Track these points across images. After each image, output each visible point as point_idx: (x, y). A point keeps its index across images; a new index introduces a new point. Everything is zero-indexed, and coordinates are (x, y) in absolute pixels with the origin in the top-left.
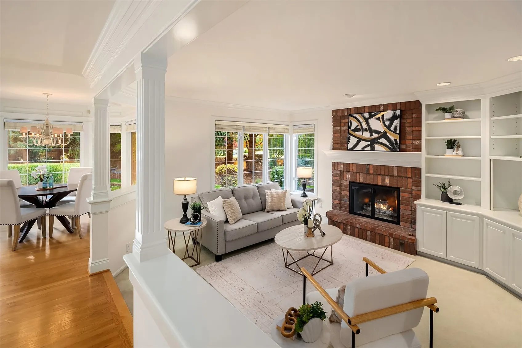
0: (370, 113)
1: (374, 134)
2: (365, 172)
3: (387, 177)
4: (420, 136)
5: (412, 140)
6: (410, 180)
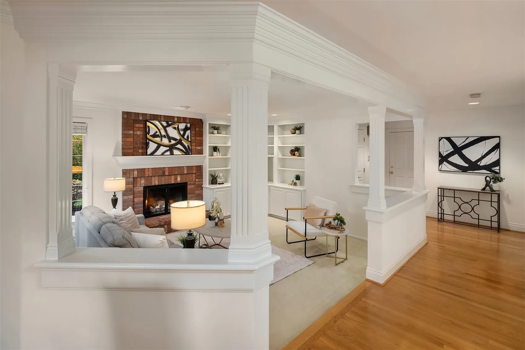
0: (167, 122)
2: (161, 175)
3: (178, 176)
4: (201, 144)
5: (196, 146)
6: (194, 175)
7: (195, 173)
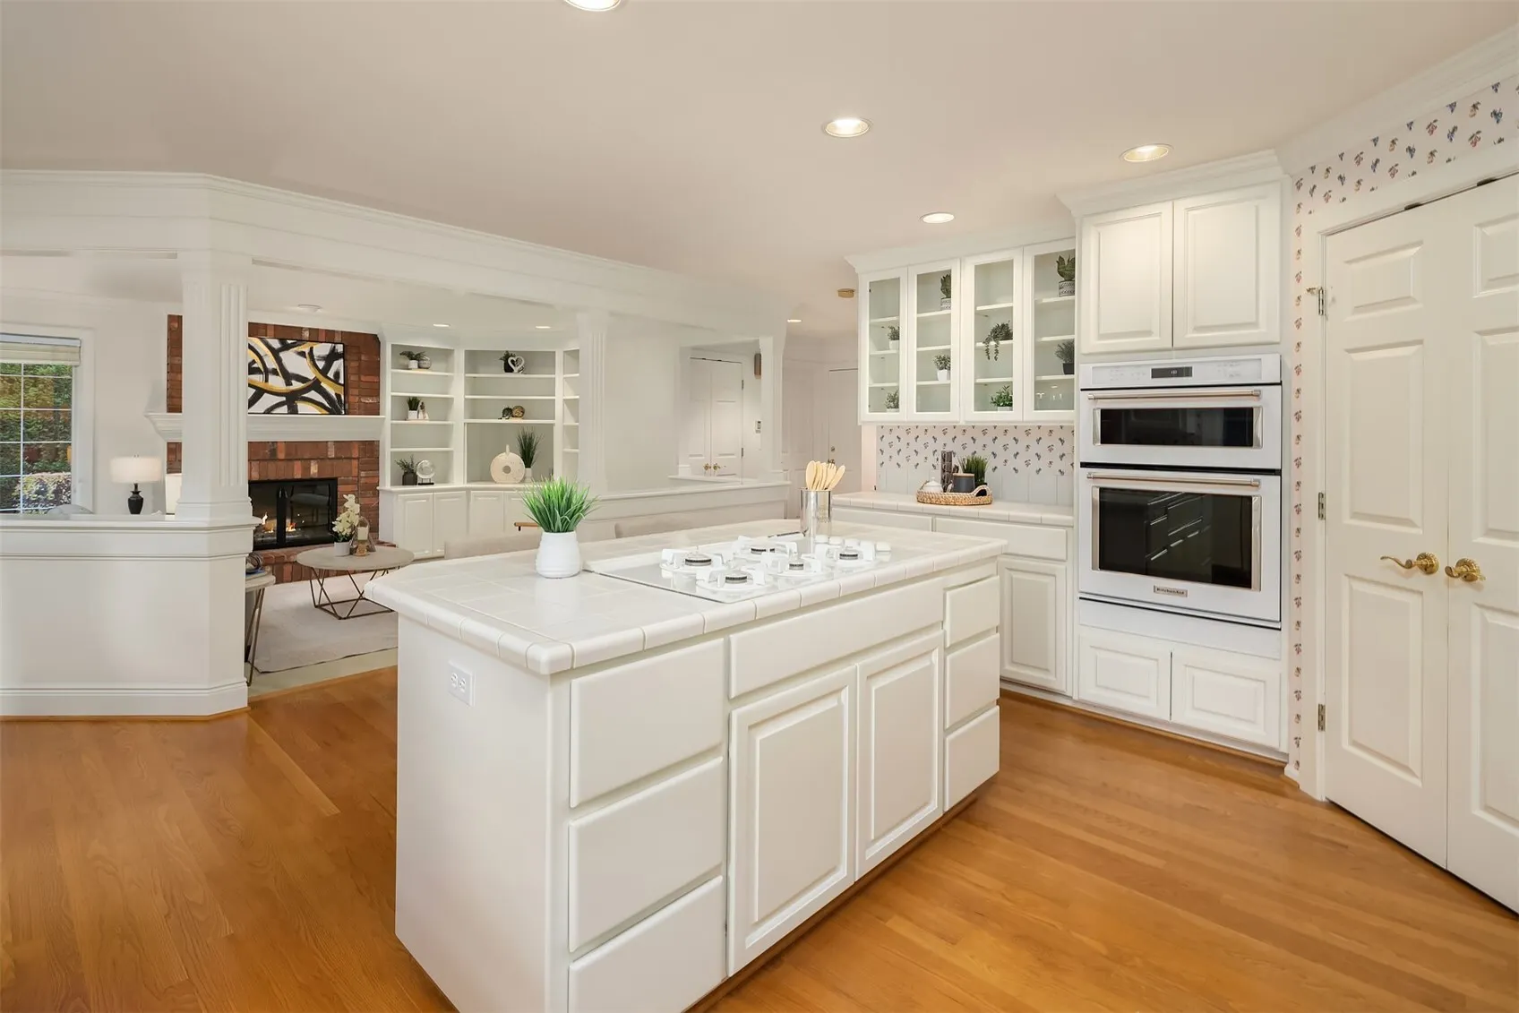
0: (282, 341)
1: (293, 382)
2: (267, 457)
3: (313, 463)
4: (375, 391)
5: (360, 395)
6: (355, 463)
7: (358, 458)
